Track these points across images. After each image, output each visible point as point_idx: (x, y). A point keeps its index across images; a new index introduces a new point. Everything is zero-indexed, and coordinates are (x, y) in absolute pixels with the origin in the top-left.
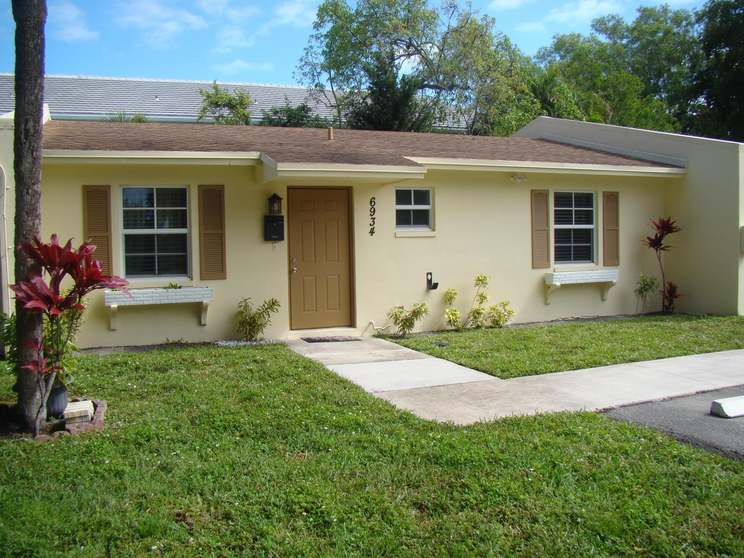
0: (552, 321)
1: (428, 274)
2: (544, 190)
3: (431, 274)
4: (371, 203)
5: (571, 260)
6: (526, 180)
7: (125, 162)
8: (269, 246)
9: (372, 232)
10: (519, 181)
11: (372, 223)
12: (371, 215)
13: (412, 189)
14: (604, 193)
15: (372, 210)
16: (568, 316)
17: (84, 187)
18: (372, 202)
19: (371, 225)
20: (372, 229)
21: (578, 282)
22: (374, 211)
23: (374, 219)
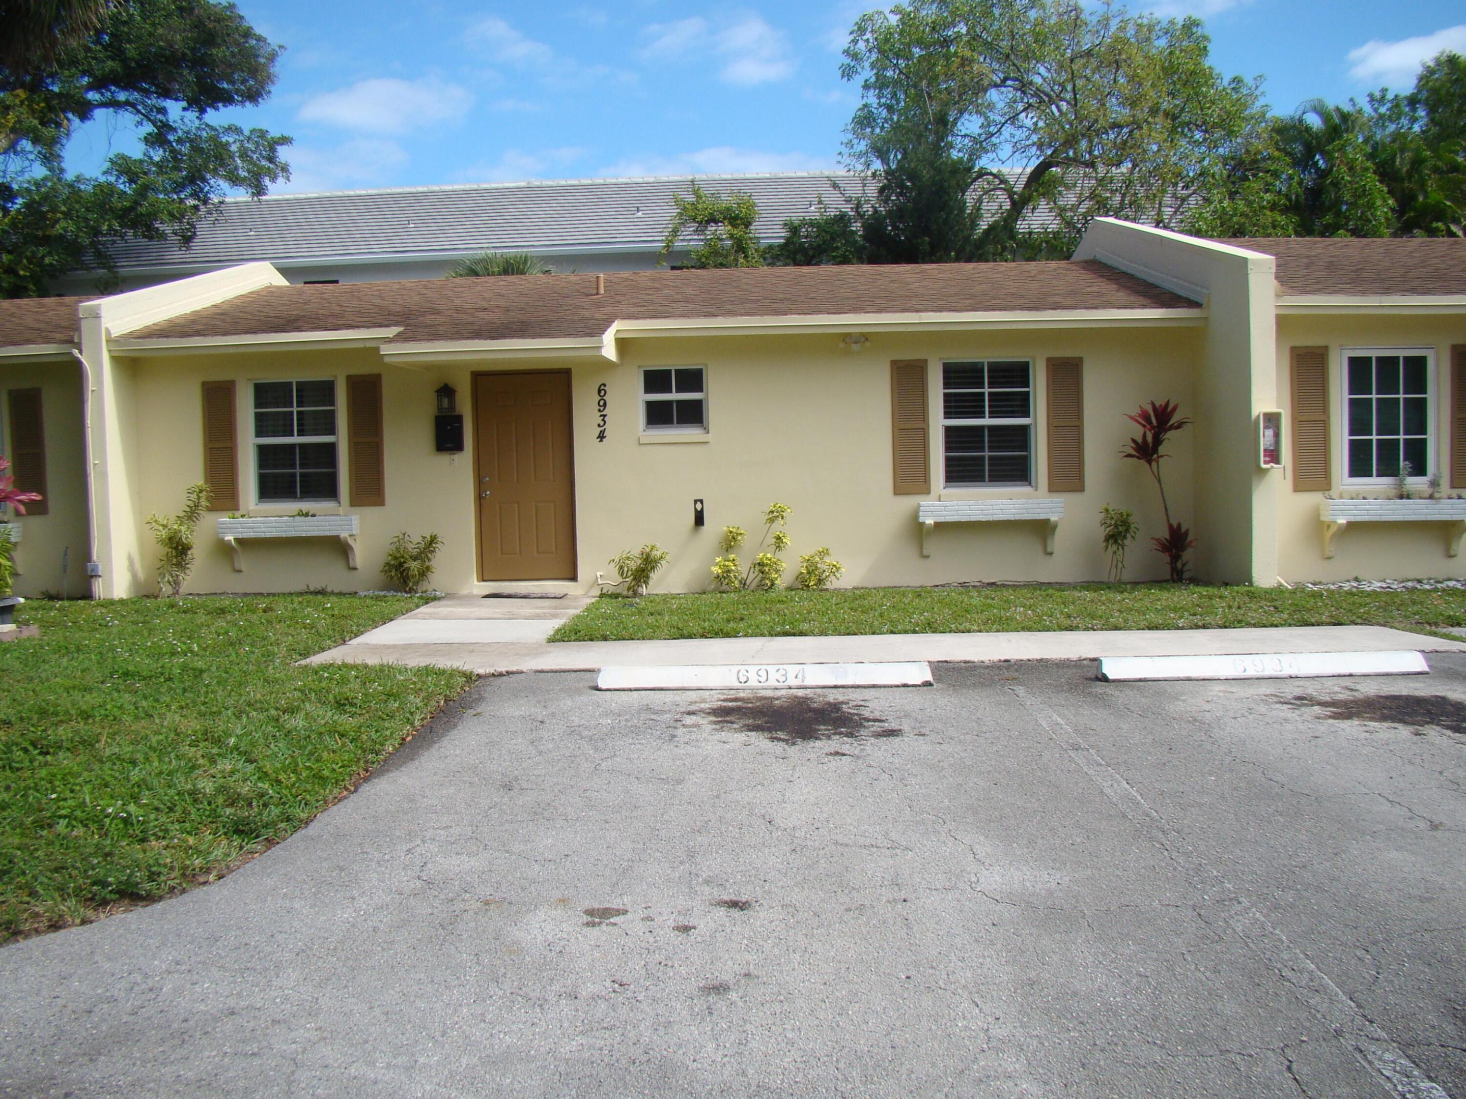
0: (937, 586)
1: (696, 501)
2: (920, 360)
3: (701, 501)
4: (599, 391)
5: (984, 481)
6: (868, 344)
7: (232, 351)
8: (445, 459)
9: (601, 437)
10: (855, 347)
11: (602, 423)
12: (599, 411)
13: (673, 369)
14: (1049, 360)
15: (602, 403)
16: (972, 578)
17: (204, 384)
18: (602, 390)
19: (599, 425)
20: (602, 432)
21: (973, 519)
22: (605, 405)
23: (605, 416)
